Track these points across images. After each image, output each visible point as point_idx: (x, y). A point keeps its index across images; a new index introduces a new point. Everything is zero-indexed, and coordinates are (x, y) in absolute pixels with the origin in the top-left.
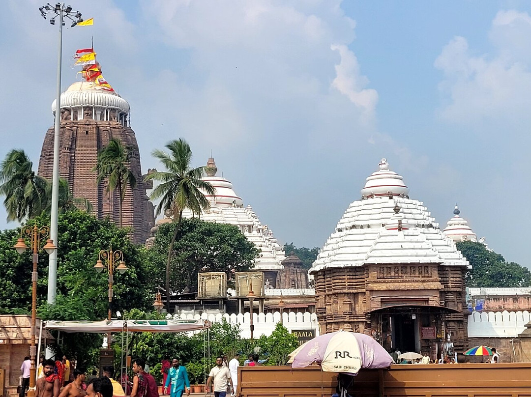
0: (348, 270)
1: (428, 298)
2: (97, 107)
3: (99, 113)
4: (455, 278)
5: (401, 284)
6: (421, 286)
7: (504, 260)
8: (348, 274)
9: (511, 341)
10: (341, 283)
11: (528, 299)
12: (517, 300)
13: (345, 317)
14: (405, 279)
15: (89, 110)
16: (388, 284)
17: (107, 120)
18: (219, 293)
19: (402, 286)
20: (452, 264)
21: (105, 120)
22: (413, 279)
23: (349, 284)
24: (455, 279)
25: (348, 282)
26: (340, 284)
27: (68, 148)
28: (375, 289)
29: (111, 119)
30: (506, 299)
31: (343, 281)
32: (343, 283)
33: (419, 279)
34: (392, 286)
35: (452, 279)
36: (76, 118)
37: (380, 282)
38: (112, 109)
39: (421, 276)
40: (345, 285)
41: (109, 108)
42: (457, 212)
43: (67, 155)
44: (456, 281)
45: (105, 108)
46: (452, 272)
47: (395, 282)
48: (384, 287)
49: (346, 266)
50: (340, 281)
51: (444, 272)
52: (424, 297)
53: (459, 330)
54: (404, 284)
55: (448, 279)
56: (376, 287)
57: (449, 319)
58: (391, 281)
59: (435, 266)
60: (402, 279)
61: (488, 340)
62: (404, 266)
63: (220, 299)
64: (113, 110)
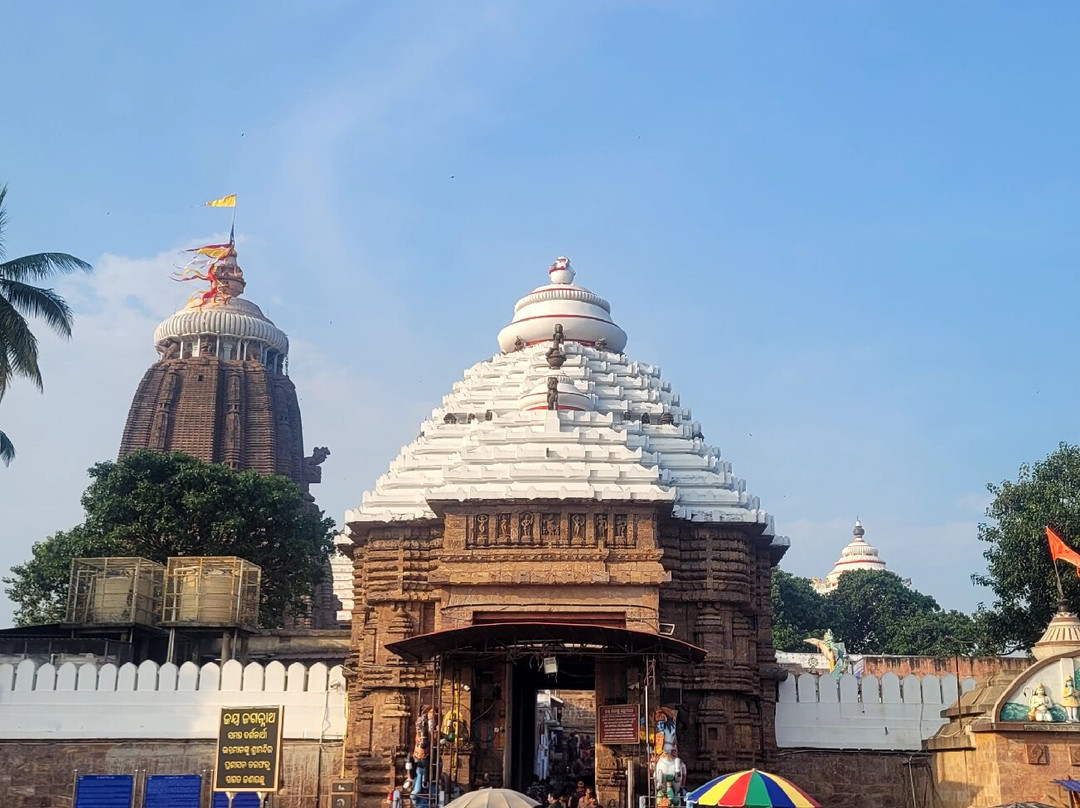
0: (408, 533)
1: (624, 613)
2: (225, 337)
3: (228, 347)
4: (726, 561)
5: (538, 566)
6: (597, 573)
7: (938, 608)
8: (407, 544)
9: (905, 761)
10: (386, 570)
11: (972, 663)
12: (944, 664)
13: (390, 672)
14: (550, 550)
15: (209, 340)
16: (496, 567)
17: (242, 358)
18: (126, 614)
19: (541, 572)
20: (716, 519)
21: (238, 358)
22: (575, 552)
23: (407, 573)
24: (724, 566)
25: (405, 570)
26: (382, 574)
27: (166, 404)
28: (455, 579)
29: (248, 359)
30: (917, 662)
31: (391, 564)
32: (391, 570)
33: (597, 551)
34: (507, 572)
35: (716, 565)
36: (188, 355)
37: (473, 560)
38: (251, 342)
39: (601, 543)
40: (395, 578)
41: (246, 340)
42: (860, 532)
43: (164, 416)
44: (727, 571)
45: (238, 340)
46: (716, 544)
47: (516, 559)
48: (483, 574)
49: (397, 519)
50: (382, 565)
51: (694, 544)
52: (609, 609)
53: (736, 721)
54: (545, 566)
55: (702, 565)
56: (457, 574)
57: (706, 686)
58: (506, 556)
59: (650, 511)
60: (540, 551)
61: (838, 757)
62: (550, 510)
63: (122, 628)
64: (254, 343)
